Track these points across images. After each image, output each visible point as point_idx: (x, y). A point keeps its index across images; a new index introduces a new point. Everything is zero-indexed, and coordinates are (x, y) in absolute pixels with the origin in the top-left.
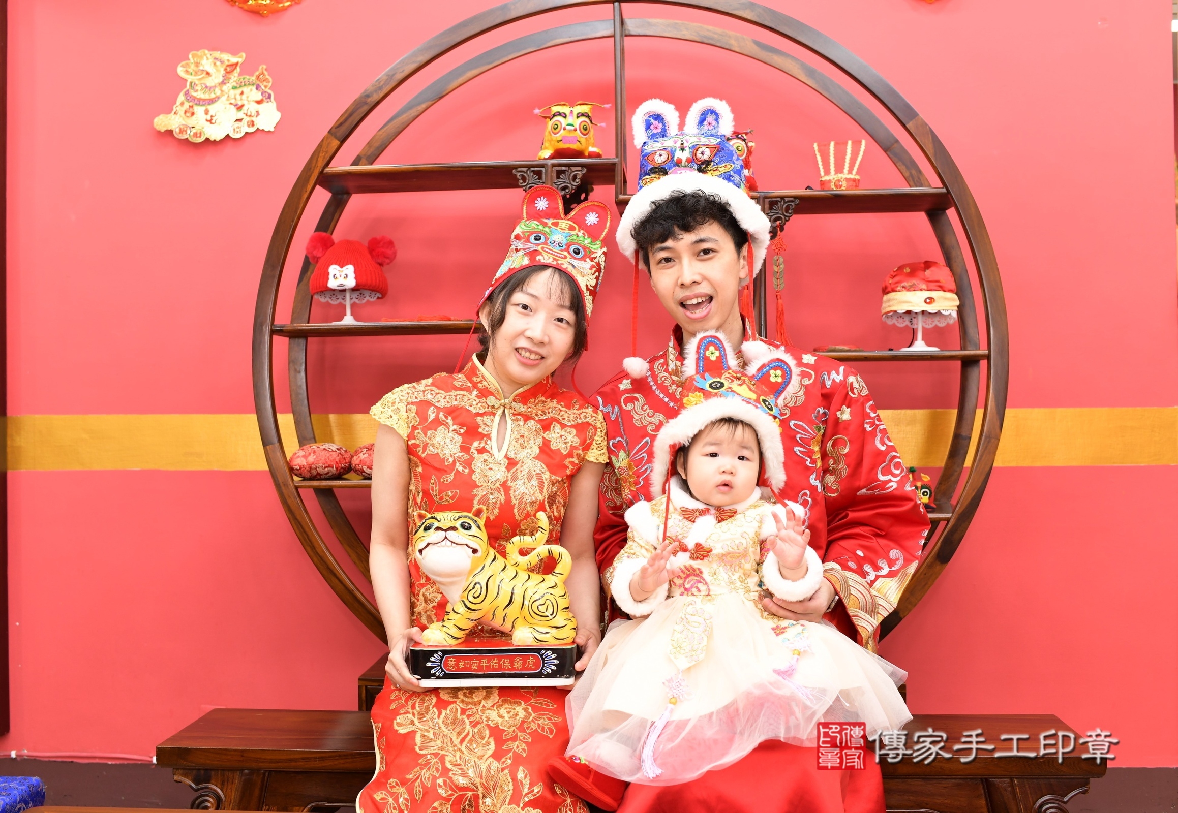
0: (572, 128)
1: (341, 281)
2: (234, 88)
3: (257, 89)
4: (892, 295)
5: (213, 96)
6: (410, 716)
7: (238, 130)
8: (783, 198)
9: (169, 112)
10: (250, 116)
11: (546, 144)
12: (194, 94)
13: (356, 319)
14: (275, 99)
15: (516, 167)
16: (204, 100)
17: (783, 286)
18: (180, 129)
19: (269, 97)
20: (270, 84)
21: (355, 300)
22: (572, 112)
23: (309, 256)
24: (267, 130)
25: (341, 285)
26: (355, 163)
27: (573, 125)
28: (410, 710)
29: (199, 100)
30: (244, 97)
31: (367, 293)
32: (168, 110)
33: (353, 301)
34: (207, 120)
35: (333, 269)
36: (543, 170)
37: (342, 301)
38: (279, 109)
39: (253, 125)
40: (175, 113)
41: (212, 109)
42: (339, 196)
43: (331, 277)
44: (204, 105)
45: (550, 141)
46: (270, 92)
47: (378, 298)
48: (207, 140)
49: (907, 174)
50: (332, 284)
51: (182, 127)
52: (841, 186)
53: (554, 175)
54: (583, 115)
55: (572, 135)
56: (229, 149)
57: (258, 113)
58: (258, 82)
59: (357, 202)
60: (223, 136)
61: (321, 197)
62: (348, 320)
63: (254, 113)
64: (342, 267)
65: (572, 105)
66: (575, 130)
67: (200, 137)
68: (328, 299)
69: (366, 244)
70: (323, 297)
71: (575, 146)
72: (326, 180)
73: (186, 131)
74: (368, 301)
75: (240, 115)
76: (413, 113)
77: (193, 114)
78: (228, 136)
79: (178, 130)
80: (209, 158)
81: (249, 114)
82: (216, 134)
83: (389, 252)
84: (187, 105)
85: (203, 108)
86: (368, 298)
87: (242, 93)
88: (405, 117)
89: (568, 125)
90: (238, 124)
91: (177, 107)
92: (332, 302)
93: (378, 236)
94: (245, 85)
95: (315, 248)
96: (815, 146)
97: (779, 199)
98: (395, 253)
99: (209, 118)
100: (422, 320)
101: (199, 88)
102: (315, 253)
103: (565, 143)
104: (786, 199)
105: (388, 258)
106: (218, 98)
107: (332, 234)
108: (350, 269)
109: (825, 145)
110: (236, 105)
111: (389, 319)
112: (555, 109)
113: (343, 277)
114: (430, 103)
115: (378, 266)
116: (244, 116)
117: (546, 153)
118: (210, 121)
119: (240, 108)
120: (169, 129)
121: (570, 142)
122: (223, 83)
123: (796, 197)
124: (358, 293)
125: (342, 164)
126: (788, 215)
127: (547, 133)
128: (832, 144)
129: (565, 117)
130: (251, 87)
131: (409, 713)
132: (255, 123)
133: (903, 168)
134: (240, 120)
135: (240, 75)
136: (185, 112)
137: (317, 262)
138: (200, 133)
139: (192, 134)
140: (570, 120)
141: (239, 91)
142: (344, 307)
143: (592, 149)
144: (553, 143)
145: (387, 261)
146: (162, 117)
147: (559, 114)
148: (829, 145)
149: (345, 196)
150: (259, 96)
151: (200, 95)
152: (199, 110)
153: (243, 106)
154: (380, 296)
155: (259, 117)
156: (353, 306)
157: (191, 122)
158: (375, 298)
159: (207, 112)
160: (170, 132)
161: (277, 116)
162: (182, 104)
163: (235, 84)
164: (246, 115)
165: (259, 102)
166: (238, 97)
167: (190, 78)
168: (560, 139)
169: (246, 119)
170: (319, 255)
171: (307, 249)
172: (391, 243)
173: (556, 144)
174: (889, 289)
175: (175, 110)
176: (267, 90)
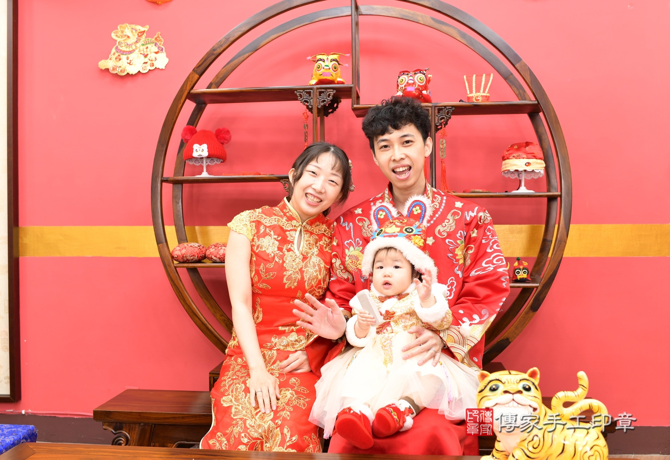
0: (328, 68)
1: (200, 153)
2: (143, 45)
3: (155, 45)
4: (507, 161)
5: (131, 49)
6: (230, 397)
7: (145, 68)
8: (445, 107)
10: (152, 60)
11: (314, 77)
12: (121, 48)
13: (209, 174)
14: (165, 51)
15: (296, 90)
16: (126, 52)
17: (445, 156)
18: (113, 68)
19: (162, 50)
20: (162, 43)
21: (208, 163)
22: (328, 59)
23: (183, 139)
24: (161, 68)
25: (200, 155)
26: (209, 87)
27: (328, 66)
28: (231, 393)
29: (124, 51)
30: (148, 50)
31: (215, 159)
32: (106, 57)
33: (207, 164)
34: (128, 63)
35: (196, 146)
36: (312, 91)
37: (202, 164)
38: (167, 56)
39: (153, 66)
40: (110, 59)
41: (131, 56)
42: (200, 105)
43: (194, 150)
44: (126, 54)
45: (316, 75)
46: (163, 47)
47: (221, 162)
48: (128, 74)
49: (517, 93)
50: (195, 154)
51: (114, 67)
52: (478, 100)
53: (318, 94)
54: (334, 60)
55: (328, 71)
56: (140, 79)
57: (156, 59)
58: (156, 42)
59: (210, 108)
60: (136, 72)
61: (190, 106)
62: (205, 175)
63: (154, 59)
64: (200, 145)
65: (328, 55)
66: (330, 69)
67: (124, 72)
68: (193, 163)
69: (214, 132)
70: (191, 161)
71: (329, 78)
72: (192, 97)
73: (116, 69)
74: (216, 164)
75: (146, 60)
76: (241, 58)
77: (120, 59)
78: (139, 72)
79: (112, 69)
80: (129, 84)
81: (151, 59)
82: (133, 70)
83: (227, 136)
84: (117, 54)
85: (126, 56)
86: (216, 162)
87: (147, 48)
88: (236, 61)
89: (325, 66)
90: (145, 65)
92: (196, 164)
93: (221, 128)
94: (149, 43)
95: (186, 134)
96: (465, 77)
97: (443, 107)
98: (230, 137)
99: (129, 62)
100: (244, 175)
101: (123, 45)
102: (186, 137)
103: (324, 76)
104: (447, 108)
105: (226, 140)
106: (134, 50)
107: (196, 127)
108: (205, 146)
109: (470, 77)
110: (144, 55)
111: (227, 174)
112: (318, 57)
113: (201, 151)
114: (250, 53)
115: (221, 145)
117: (313, 82)
118: (130, 63)
119: (146, 56)
120: (107, 68)
121: (326, 75)
122: (137, 42)
123: (453, 106)
124: (210, 159)
125: (201, 88)
126: (448, 116)
127: (314, 71)
128: (474, 76)
129: (324, 61)
130: (152, 44)
131: (230, 395)
132: (154, 65)
133: (515, 89)
134: (146, 63)
135: (146, 37)
136: (116, 58)
137: (187, 142)
138: (124, 70)
139: (119, 71)
140: (326, 63)
141: (146, 46)
142: (202, 167)
143: (339, 79)
144: (317, 76)
145: (226, 141)
146: (103, 61)
147: (321, 60)
148: (472, 76)
149: (203, 105)
150: (157, 50)
151: (124, 49)
152: (124, 57)
154: (222, 161)
155: (156, 61)
156: (208, 167)
157: (119, 64)
158: (220, 162)
159: (128, 58)
160: (107, 70)
161: (166, 60)
162: (114, 54)
163: (143, 43)
164: (150, 60)
165: (156, 53)
166: (145, 50)
167: (118, 40)
168: (321, 73)
169: (149, 62)
170: (188, 138)
171: (182, 135)
172: (228, 132)
173: (319, 76)
174: (506, 158)
175: (110, 57)
176: (161, 46)
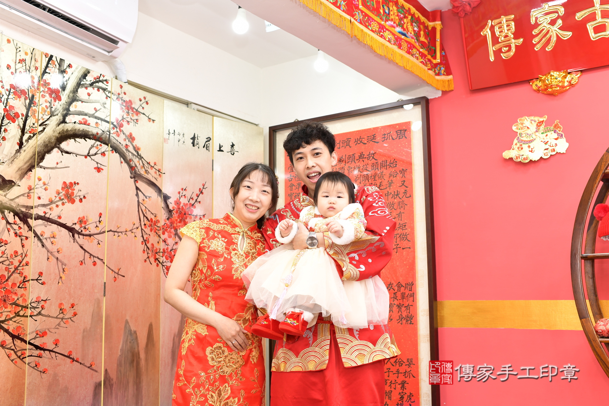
2: (542, 133)
3: (555, 132)
5: (531, 139)
7: (547, 154)
9: (510, 149)
10: (552, 146)
12: (522, 139)
14: (565, 137)
16: (527, 141)
18: (516, 157)
19: (562, 135)
20: (562, 129)
24: (562, 152)
29: (525, 141)
30: (548, 137)
32: (509, 147)
34: (530, 151)
38: (567, 141)
39: (554, 151)
40: (513, 149)
44: (527, 143)
46: (562, 133)
48: (531, 161)
51: (517, 156)
56: (542, 164)
57: (556, 145)
58: (555, 129)
60: (539, 158)
63: (554, 145)
67: (527, 159)
68: (607, 239)
73: (519, 157)
75: (547, 146)
77: (522, 149)
78: (541, 158)
79: (515, 158)
80: (532, 170)
81: (551, 146)
82: (535, 157)
84: (518, 145)
85: (527, 145)
87: (547, 135)
90: (546, 151)
91: (514, 146)
94: (548, 131)
95: (599, 212)
99: (531, 150)
101: (524, 135)
102: (600, 215)
106: (534, 139)
110: (544, 142)
116: (549, 147)
118: (531, 151)
119: (546, 143)
120: (511, 157)
122: (536, 131)
130: (551, 132)
132: (555, 150)
134: (547, 149)
135: (545, 126)
136: (518, 148)
137: (601, 219)
138: (527, 158)
139: (522, 158)
141: (545, 134)
146: (506, 152)
150: (556, 136)
151: (525, 139)
152: (525, 146)
153: (548, 142)
155: (557, 146)
157: (521, 153)
159: (529, 147)
160: (511, 159)
161: (567, 145)
162: (516, 144)
163: (543, 131)
164: (550, 146)
165: (556, 139)
166: (545, 138)
167: (519, 131)
169: (550, 148)
175: (512, 148)
176: (560, 132)
